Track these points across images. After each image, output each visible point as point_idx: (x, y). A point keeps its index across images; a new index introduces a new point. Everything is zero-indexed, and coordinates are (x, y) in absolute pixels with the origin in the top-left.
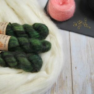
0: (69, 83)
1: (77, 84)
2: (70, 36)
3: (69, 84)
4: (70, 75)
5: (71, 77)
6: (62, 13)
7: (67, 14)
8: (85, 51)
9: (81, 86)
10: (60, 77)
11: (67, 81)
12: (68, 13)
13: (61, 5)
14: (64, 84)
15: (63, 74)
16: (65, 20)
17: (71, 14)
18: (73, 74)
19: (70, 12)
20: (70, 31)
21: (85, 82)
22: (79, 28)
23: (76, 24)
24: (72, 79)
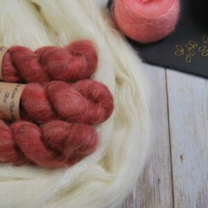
0: (165, 195)
1: (184, 199)
2: (166, 79)
3: (165, 197)
4: (168, 176)
5: (168, 181)
6: (147, 24)
7: (159, 27)
8: (203, 116)
9: (195, 202)
10: (143, 179)
11: (159, 191)
12: (163, 22)
13: (145, 3)
14: (153, 198)
15: (151, 172)
16: (155, 40)
17: (169, 26)
18: (174, 174)
19: (166, 20)
20: (166, 67)
21: (203, 192)
22: (188, 59)
23: (182, 51)
24: (172, 186)
